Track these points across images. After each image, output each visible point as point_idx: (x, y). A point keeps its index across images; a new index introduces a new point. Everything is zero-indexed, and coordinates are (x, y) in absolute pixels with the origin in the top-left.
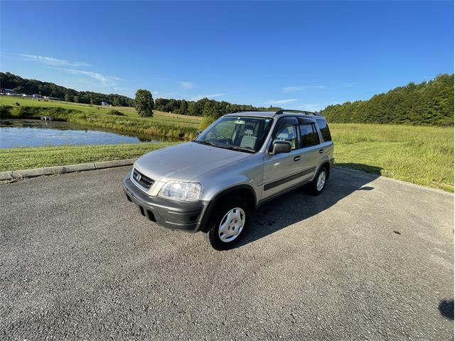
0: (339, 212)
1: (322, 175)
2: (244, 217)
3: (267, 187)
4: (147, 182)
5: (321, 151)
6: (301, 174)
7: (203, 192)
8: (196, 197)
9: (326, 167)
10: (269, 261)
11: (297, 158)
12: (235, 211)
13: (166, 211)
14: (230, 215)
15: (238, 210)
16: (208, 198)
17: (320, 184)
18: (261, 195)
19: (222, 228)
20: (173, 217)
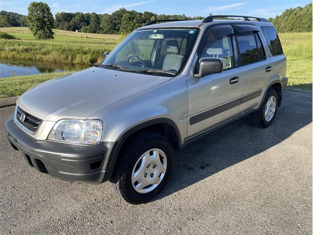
0: (294, 147)
1: (272, 101)
2: (165, 160)
3: (194, 120)
4: (33, 123)
5: (268, 69)
6: (241, 100)
7: (105, 131)
8: (96, 138)
9: (276, 89)
10: (199, 213)
11: (233, 80)
12: (151, 153)
13: (58, 158)
14: (145, 158)
15: (156, 152)
16: (112, 138)
17: (269, 112)
18: (186, 131)
19: (135, 176)
20: (68, 166)
